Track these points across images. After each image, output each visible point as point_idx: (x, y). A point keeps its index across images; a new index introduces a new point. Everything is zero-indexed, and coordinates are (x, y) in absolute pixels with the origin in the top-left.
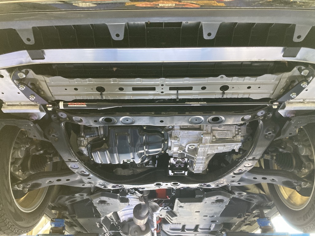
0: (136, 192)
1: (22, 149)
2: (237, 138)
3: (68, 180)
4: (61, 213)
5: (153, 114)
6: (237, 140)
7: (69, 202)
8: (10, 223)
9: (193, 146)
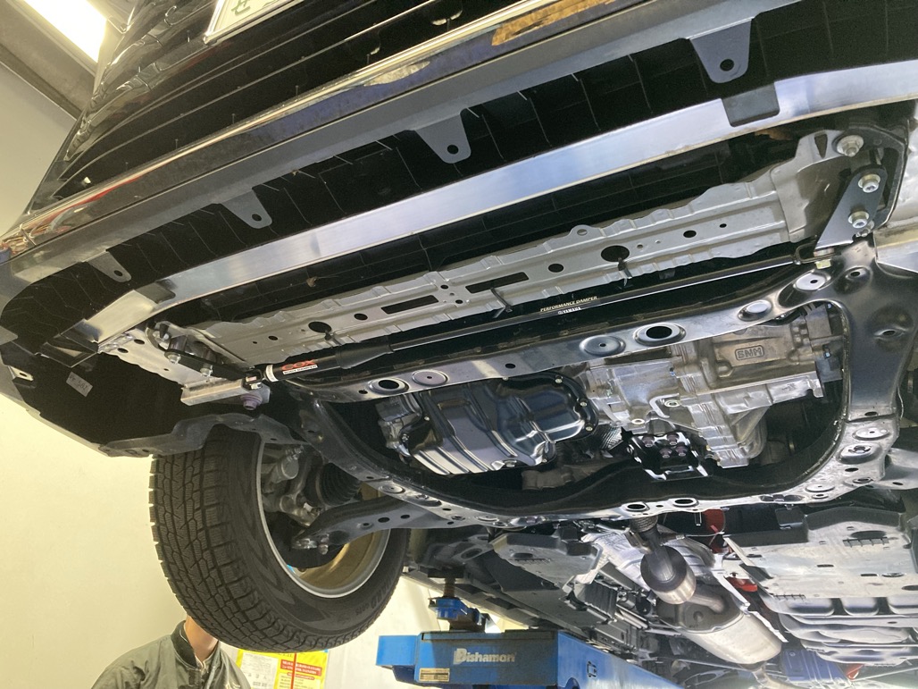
0: (598, 526)
1: (289, 459)
2: (802, 357)
3: (404, 517)
4: (453, 584)
5: (479, 353)
6: (802, 364)
7: (462, 556)
8: (290, 628)
9: (676, 401)
